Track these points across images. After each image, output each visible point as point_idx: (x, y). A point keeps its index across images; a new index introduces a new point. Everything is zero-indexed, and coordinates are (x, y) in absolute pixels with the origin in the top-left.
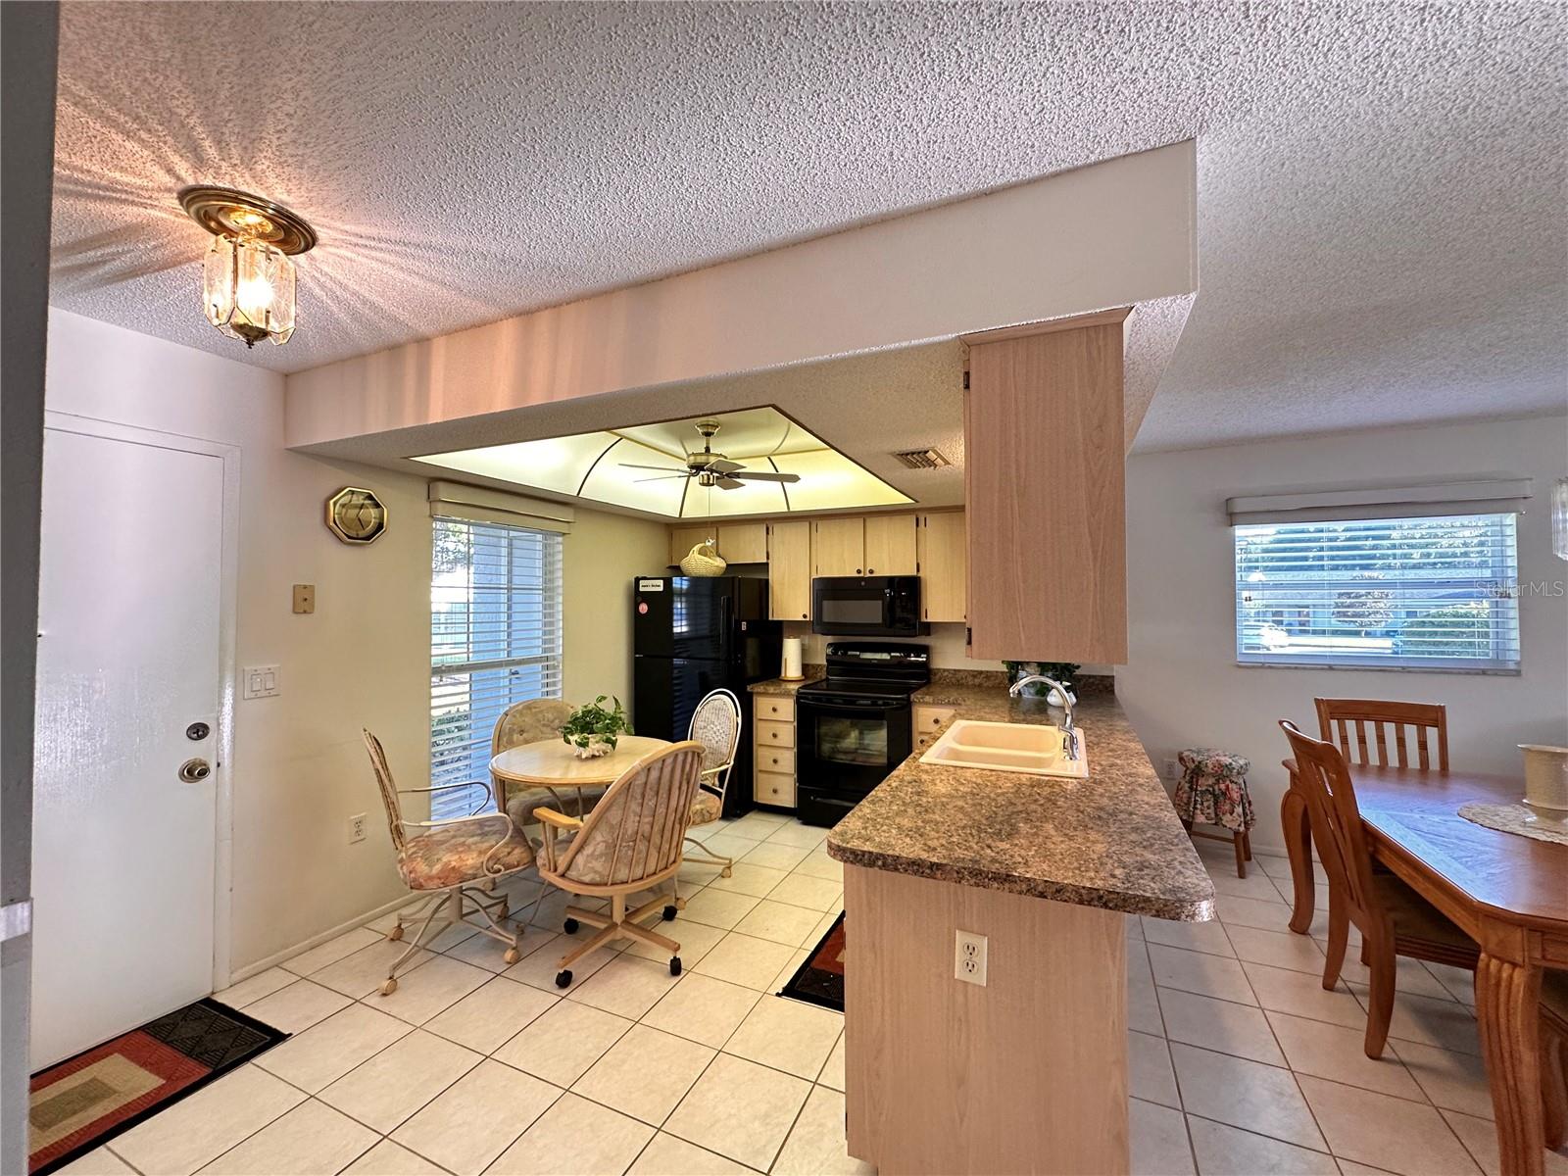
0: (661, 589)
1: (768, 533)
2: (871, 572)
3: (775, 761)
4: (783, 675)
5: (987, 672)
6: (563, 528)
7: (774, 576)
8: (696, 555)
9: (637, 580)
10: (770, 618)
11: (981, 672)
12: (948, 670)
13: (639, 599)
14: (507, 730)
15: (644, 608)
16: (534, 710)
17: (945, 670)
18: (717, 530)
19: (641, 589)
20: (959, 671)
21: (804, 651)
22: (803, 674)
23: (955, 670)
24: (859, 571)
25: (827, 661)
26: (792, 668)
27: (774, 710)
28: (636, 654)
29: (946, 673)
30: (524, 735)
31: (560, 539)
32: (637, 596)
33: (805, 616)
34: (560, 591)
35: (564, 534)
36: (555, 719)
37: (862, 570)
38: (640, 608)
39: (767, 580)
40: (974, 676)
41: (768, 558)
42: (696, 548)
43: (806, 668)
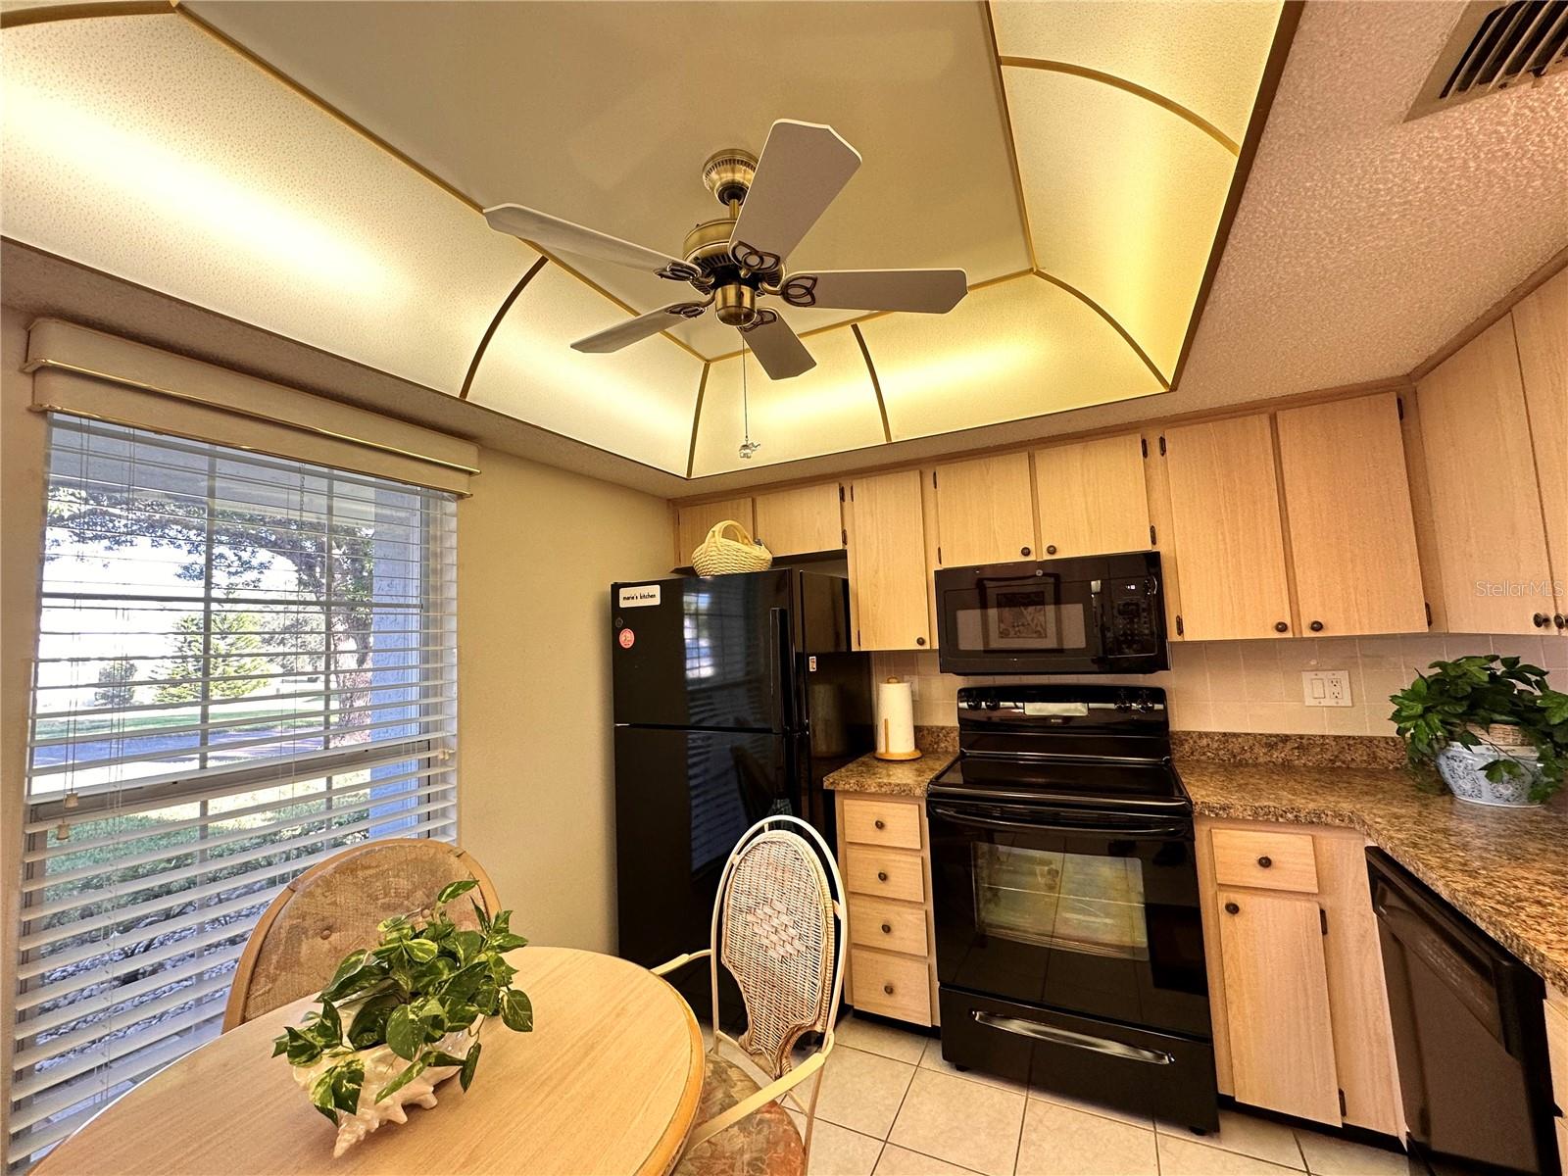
0: (657, 601)
1: (842, 499)
2: (1052, 550)
3: (887, 929)
4: (881, 749)
5: (1301, 737)
6: (459, 484)
7: (859, 574)
8: (720, 540)
9: (616, 588)
10: (855, 648)
11: (1286, 739)
12: (1207, 734)
13: (620, 621)
14: (283, 934)
15: (627, 638)
16: (360, 874)
17: (1201, 735)
18: (753, 501)
19: (623, 604)
20: (1235, 735)
21: (918, 705)
22: (917, 746)
23: (1225, 734)
24: (1026, 552)
25: (960, 720)
26: (896, 735)
27: (880, 825)
28: (616, 723)
29: (1204, 742)
30: (335, 937)
31: (452, 507)
32: (618, 617)
33: (921, 642)
34: (454, 607)
35: (460, 496)
36: (415, 889)
37: (1032, 547)
38: (622, 638)
39: (845, 582)
40: (1271, 746)
41: (845, 542)
42: (719, 527)
43: (922, 734)
